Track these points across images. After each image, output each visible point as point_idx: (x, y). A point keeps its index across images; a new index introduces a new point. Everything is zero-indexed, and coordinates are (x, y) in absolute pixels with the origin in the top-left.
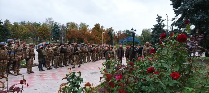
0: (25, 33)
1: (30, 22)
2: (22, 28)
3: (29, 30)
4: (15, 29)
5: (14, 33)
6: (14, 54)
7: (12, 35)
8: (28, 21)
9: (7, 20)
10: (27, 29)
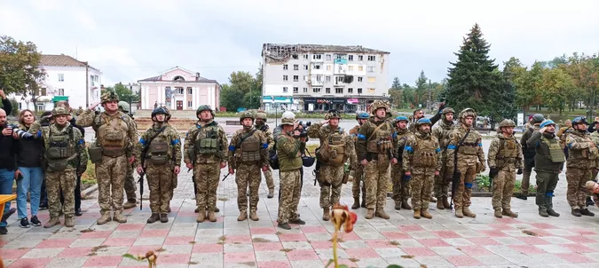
0: (560, 89)
1: (579, 55)
2: (553, 78)
3: (574, 82)
4: (534, 81)
5: (529, 94)
6: (456, 153)
7: (525, 99)
8: (575, 54)
9: (513, 59)
10: (569, 77)
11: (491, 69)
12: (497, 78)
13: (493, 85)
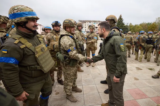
2: (138, 27)
4: (135, 28)
11: (124, 25)
12: (125, 26)
13: (124, 28)
